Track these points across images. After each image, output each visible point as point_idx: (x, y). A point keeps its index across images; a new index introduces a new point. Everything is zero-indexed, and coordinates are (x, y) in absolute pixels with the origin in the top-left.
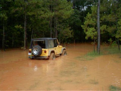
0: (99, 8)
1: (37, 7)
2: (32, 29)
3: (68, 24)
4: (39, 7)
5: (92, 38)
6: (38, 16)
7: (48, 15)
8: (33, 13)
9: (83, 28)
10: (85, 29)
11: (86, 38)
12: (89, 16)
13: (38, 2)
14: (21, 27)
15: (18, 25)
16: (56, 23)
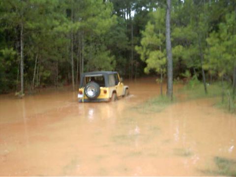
0: (168, 12)
1: (44, 11)
2: (35, 55)
4: (47, 12)
5: (158, 70)
6: (47, 29)
7: (67, 27)
8: (38, 24)
9: (139, 52)
10: (142, 54)
11: (146, 70)
12: (151, 29)
13: (47, 3)
14: (14, 53)
15: (9, 48)
16: (82, 43)
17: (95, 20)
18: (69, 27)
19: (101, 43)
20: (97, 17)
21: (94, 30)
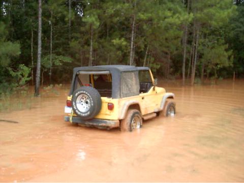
2: (146, 46)
3: (223, 38)
4: (162, 2)
6: (159, 20)
7: (179, 18)
8: (150, 15)
14: (124, 43)
15: (120, 39)
16: (196, 35)
17: (212, 10)
18: (182, 19)
19: (221, 36)
20: (214, 7)
21: (209, 22)
